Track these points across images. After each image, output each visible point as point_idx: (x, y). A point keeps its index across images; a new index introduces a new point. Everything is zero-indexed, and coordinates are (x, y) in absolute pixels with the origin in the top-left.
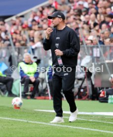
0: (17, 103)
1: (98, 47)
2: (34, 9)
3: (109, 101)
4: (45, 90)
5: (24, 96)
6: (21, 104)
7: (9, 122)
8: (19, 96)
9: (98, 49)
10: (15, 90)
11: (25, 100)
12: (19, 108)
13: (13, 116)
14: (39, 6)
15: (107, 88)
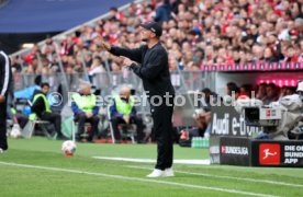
0: (70, 149)
1: (177, 73)
2: (91, 23)
3: (193, 145)
4: (107, 131)
5: (79, 138)
6: (74, 149)
7: (57, 173)
8: (71, 139)
9: (178, 76)
10: (66, 130)
11: (80, 144)
12: (71, 155)
13: (62, 166)
14: (99, 19)
15: (190, 128)
